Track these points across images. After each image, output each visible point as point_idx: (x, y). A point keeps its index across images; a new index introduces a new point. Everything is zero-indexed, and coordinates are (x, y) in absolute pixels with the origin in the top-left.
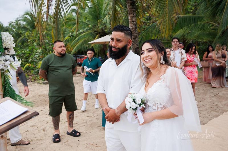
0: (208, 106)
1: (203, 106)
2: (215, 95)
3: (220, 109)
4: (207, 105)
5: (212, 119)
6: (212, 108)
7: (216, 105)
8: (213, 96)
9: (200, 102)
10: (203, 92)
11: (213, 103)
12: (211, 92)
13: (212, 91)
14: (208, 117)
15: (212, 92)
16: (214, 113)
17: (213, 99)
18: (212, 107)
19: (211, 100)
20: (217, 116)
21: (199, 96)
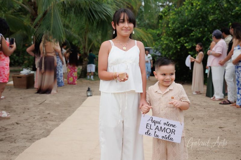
0: (38, 117)
1: (31, 117)
2: (41, 103)
3: (56, 118)
4: (35, 115)
5: (53, 130)
6: (45, 118)
7: (49, 114)
8: (39, 105)
9: (24, 113)
10: (22, 100)
11: (43, 112)
12: (33, 100)
13: (33, 98)
14: (47, 128)
15: (35, 100)
16: (51, 123)
17: (40, 107)
18: (45, 116)
19: (38, 110)
20: (57, 125)
21: (18, 106)
